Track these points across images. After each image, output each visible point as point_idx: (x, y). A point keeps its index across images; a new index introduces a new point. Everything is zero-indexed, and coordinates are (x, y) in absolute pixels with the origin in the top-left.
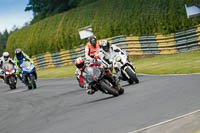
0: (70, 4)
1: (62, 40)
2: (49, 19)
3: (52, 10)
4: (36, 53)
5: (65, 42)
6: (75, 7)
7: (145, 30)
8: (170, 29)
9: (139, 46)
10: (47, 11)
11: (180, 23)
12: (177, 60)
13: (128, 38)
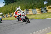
0: (14, 1)
1: (12, 10)
2: (9, 5)
3: (10, 3)
4: (6, 13)
5: (13, 11)
6: (15, 2)
7: (33, 8)
8: (40, 7)
9: (32, 12)
10: (8, 3)
11: (42, 6)
12: (42, 15)
13: (29, 10)
